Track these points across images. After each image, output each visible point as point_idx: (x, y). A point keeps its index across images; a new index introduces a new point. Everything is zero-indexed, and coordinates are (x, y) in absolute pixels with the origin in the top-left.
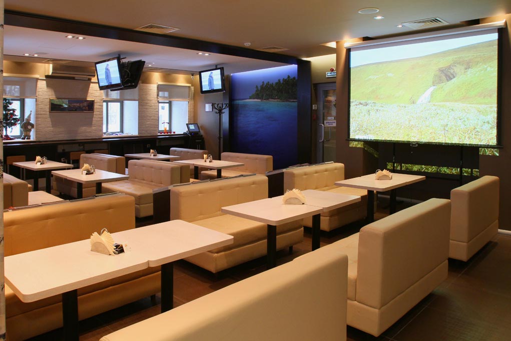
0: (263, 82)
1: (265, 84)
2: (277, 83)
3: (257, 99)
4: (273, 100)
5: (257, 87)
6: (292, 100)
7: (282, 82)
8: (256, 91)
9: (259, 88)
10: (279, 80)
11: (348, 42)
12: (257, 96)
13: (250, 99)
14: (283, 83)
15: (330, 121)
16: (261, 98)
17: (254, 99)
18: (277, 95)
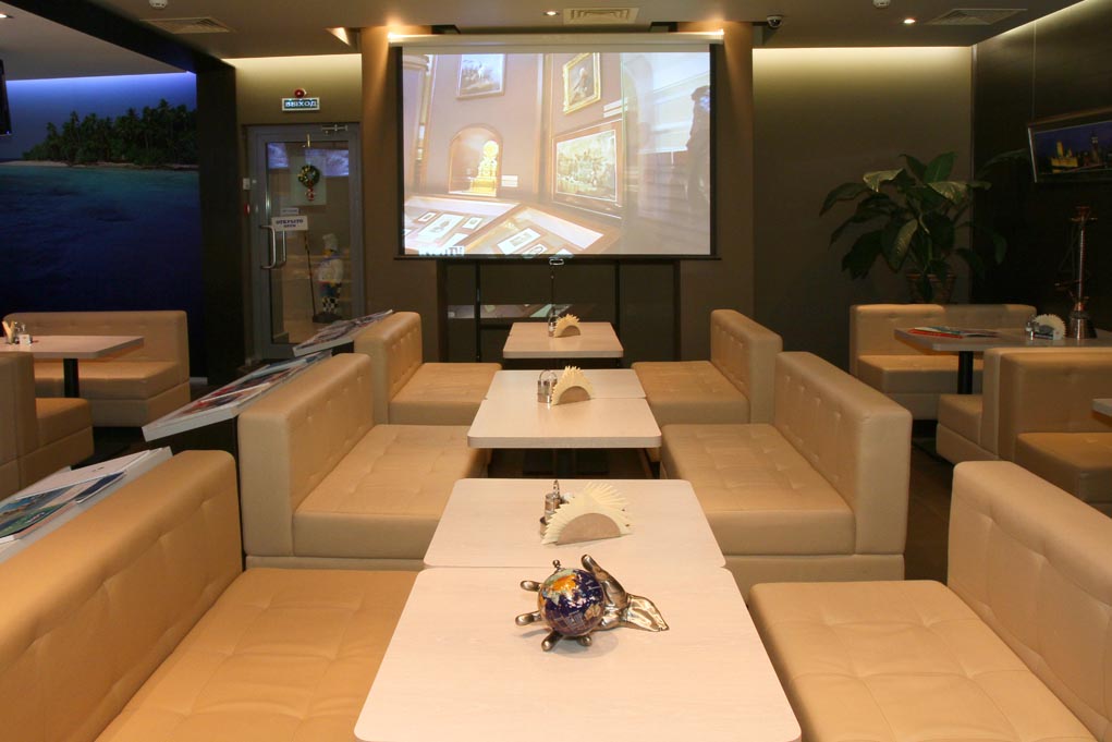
0: (74, 114)
1: (81, 121)
2: (123, 119)
3: (52, 160)
4: (113, 164)
5: (51, 126)
6: (178, 166)
7: (141, 116)
8: (49, 137)
9: (60, 131)
10: (131, 112)
11: (395, 31)
12: (54, 152)
13: (27, 157)
14: (144, 120)
15: (286, 219)
16: (70, 158)
17: (40, 159)
18: (124, 152)
